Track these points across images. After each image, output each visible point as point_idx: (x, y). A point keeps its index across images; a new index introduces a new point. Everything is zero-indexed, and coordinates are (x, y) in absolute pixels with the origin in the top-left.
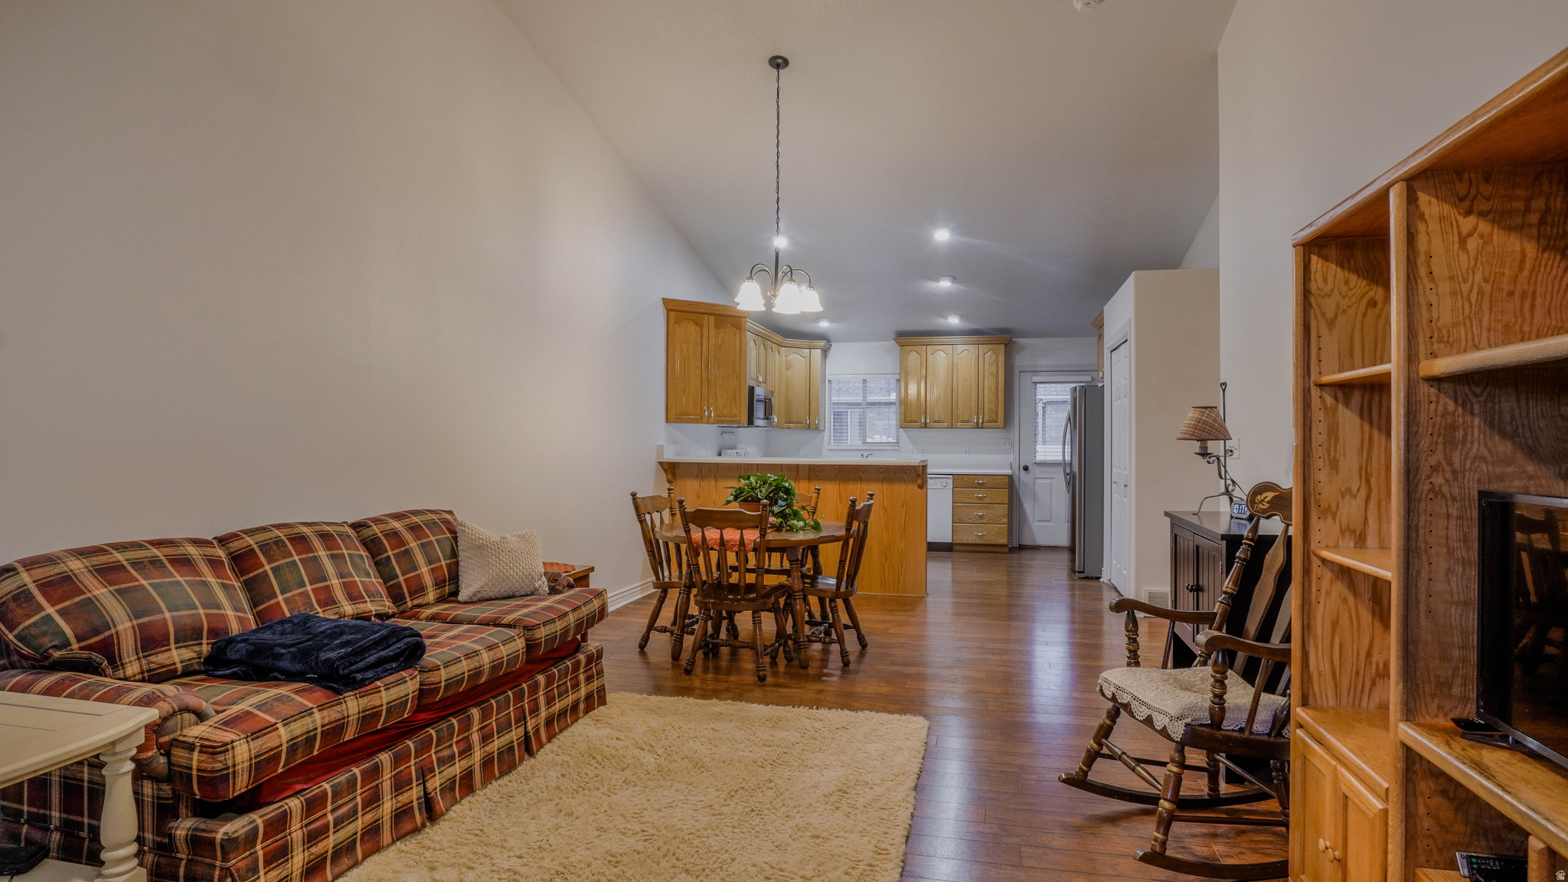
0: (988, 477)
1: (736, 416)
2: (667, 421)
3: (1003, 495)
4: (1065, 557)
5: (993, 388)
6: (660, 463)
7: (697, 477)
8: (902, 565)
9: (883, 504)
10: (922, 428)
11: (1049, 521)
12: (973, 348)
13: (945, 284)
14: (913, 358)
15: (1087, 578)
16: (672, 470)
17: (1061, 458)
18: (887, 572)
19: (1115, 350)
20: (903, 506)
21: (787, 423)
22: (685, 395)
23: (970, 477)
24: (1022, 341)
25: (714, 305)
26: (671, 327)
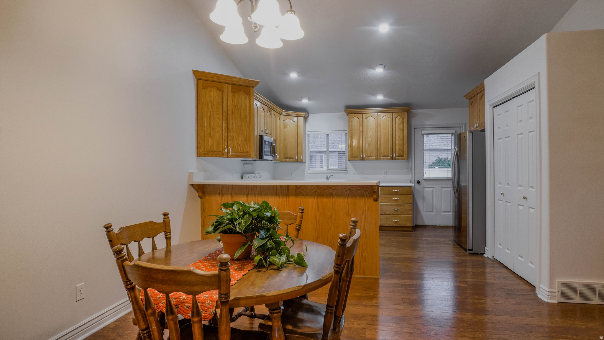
0: (401, 189)
1: (247, 152)
2: (198, 156)
3: (409, 198)
4: (451, 233)
5: (401, 138)
6: (192, 185)
7: (219, 194)
8: (362, 256)
9: (349, 212)
10: (361, 160)
11: (432, 212)
12: (389, 115)
13: (379, 71)
14: (356, 121)
15: (474, 254)
16: (202, 189)
17: (444, 176)
19: (496, 106)
20: (363, 214)
21: (284, 158)
22: (210, 138)
23: (390, 188)
24: (415, 111)
25: (231, 77)
26: (200, 90)
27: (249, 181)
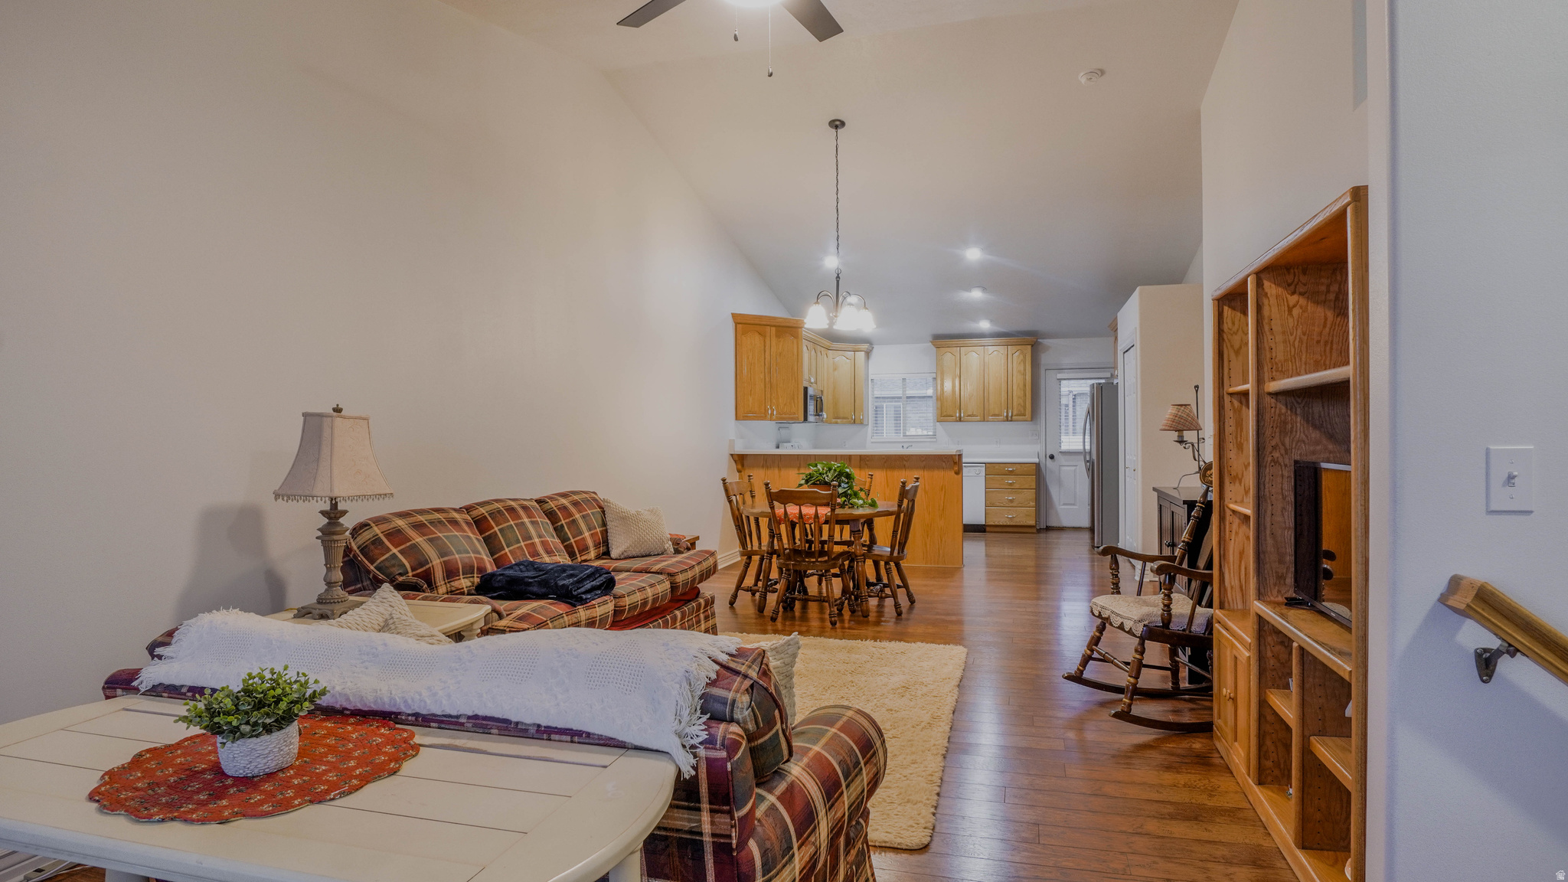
0: (1018, 466)
1: (795, 414)
2: (737, 418)
3: (1031, 481)
4: (1087, 536)
5: (1021, 386)
6: (732, 455)
7: (763, 467)
8: (941, 540)
10: (957, 421)
11: (1074, 504)
12: (1002, 349)
13: (977, 294)
14: (948, 358)
16: (741, 461)
17: (1081, 447)
18: (928, 546)
19: (1127, 351)
20: (942, 489)
21: (835, 419)
22: (751, 396)
23: (1001, 465)
24: (1046, 342)
25: (774, 318)
26: (738, 338)
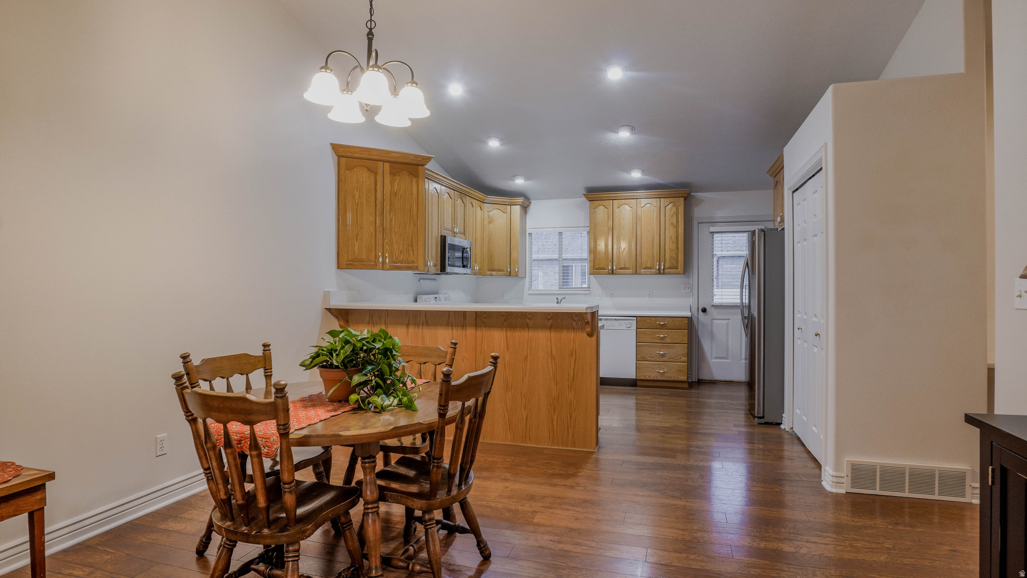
0: (669, 319)
1: (413, 262)
2: (339, 267)
3: (683, 335)
4: (743, 393)
5: (674, 238)
6: (329, 310)
7: (369, 323)
8: (571, 417)
9: (551, 352)
10: (610, 274)
11: (726, 358)
12: (655, 202)
13: (624, 135)
14: (601, 211)
15: (766, 423)
16: (344, 315)
17: (739, 301)
18: (555, 424)
19: (797, 190)
20: (572, 355)
21: (489, 271)
22: (357, 242)
23: (653, 319)
24: (700, 195)
25: (388, 152)
26: (342, 172)
27: (427, 304)
